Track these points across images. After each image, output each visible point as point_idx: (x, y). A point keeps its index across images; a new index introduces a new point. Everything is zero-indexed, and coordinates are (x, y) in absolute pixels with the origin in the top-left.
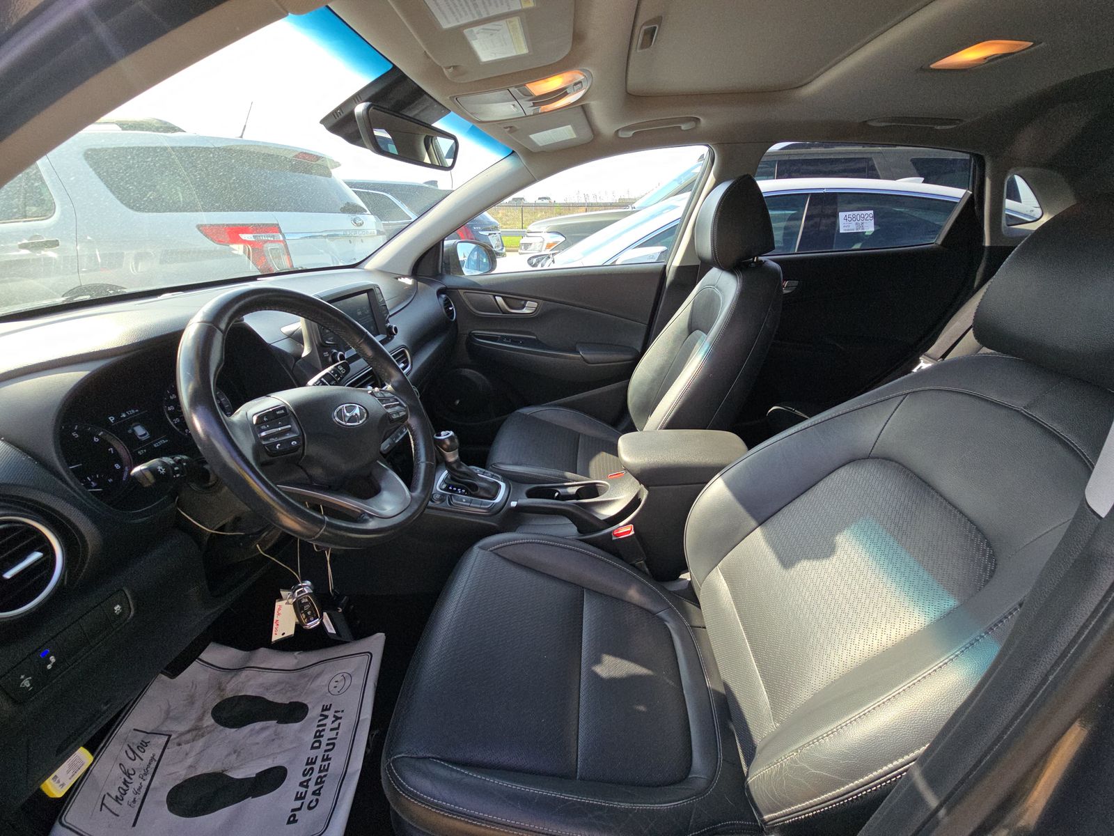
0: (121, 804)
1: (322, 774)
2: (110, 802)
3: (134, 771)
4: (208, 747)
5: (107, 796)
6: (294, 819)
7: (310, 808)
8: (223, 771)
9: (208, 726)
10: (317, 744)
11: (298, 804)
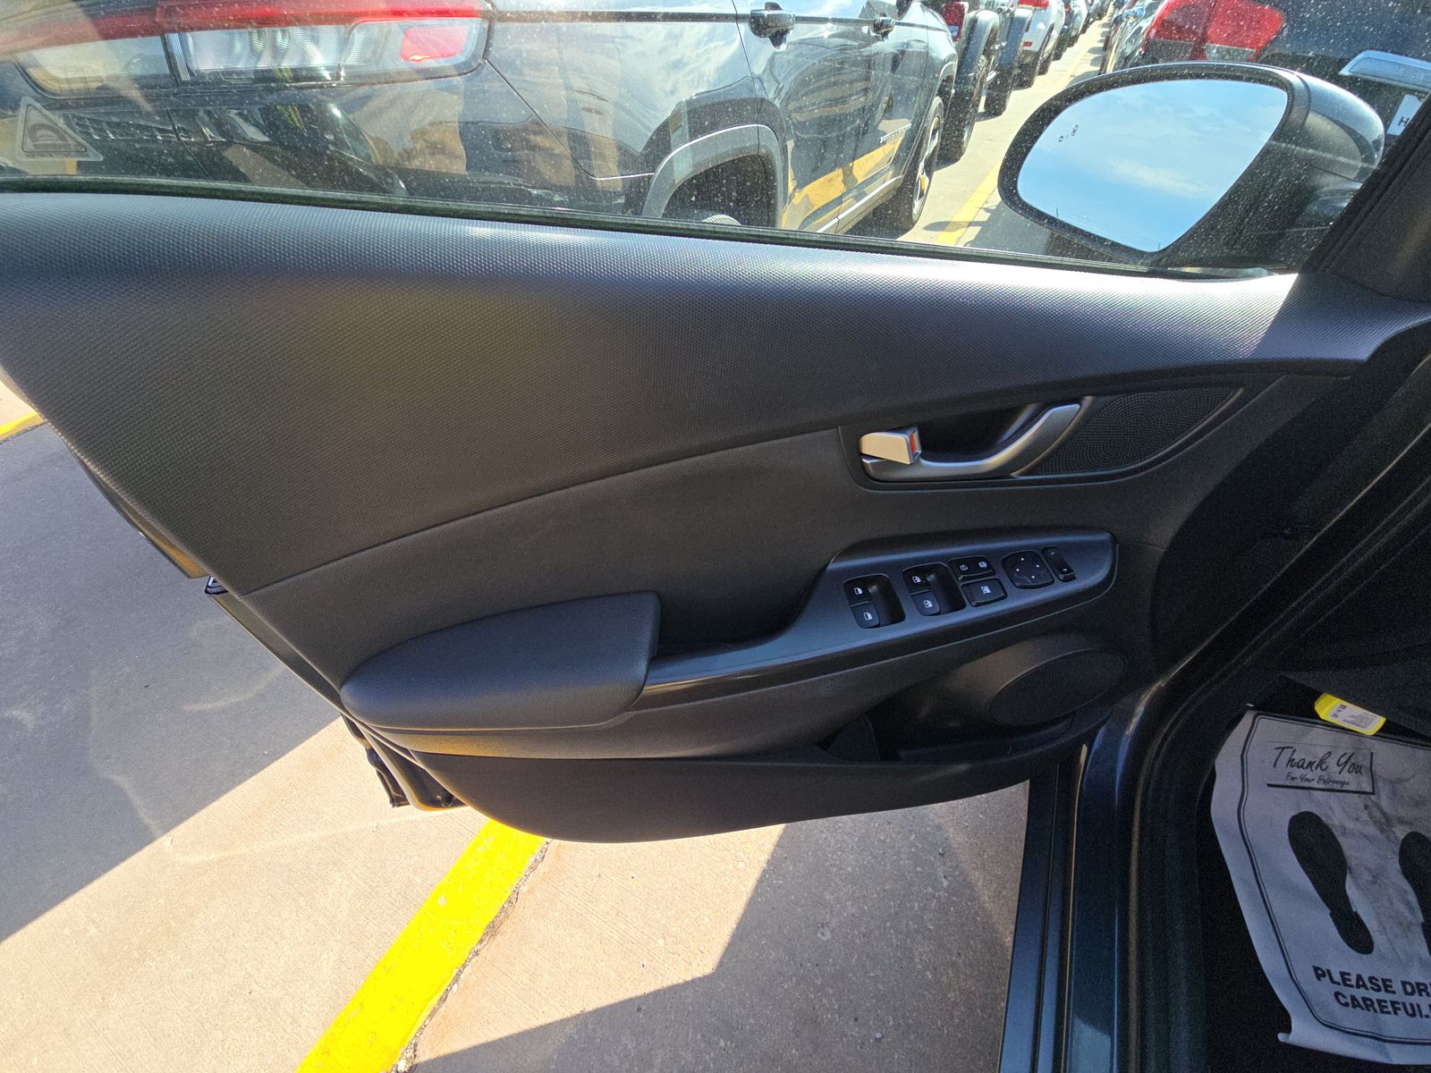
0: (1287, 766)
1: (1376, 1006)
2: (1286, 755)
3: (1325, 769)
4: (1370, 841)
5: (1291, 750)
6: (1320, 975)
7: (1337, 994)
8: (1349, 868)
9: (1394, 833)
10: (1409, 989)
11: (1337, 978)
